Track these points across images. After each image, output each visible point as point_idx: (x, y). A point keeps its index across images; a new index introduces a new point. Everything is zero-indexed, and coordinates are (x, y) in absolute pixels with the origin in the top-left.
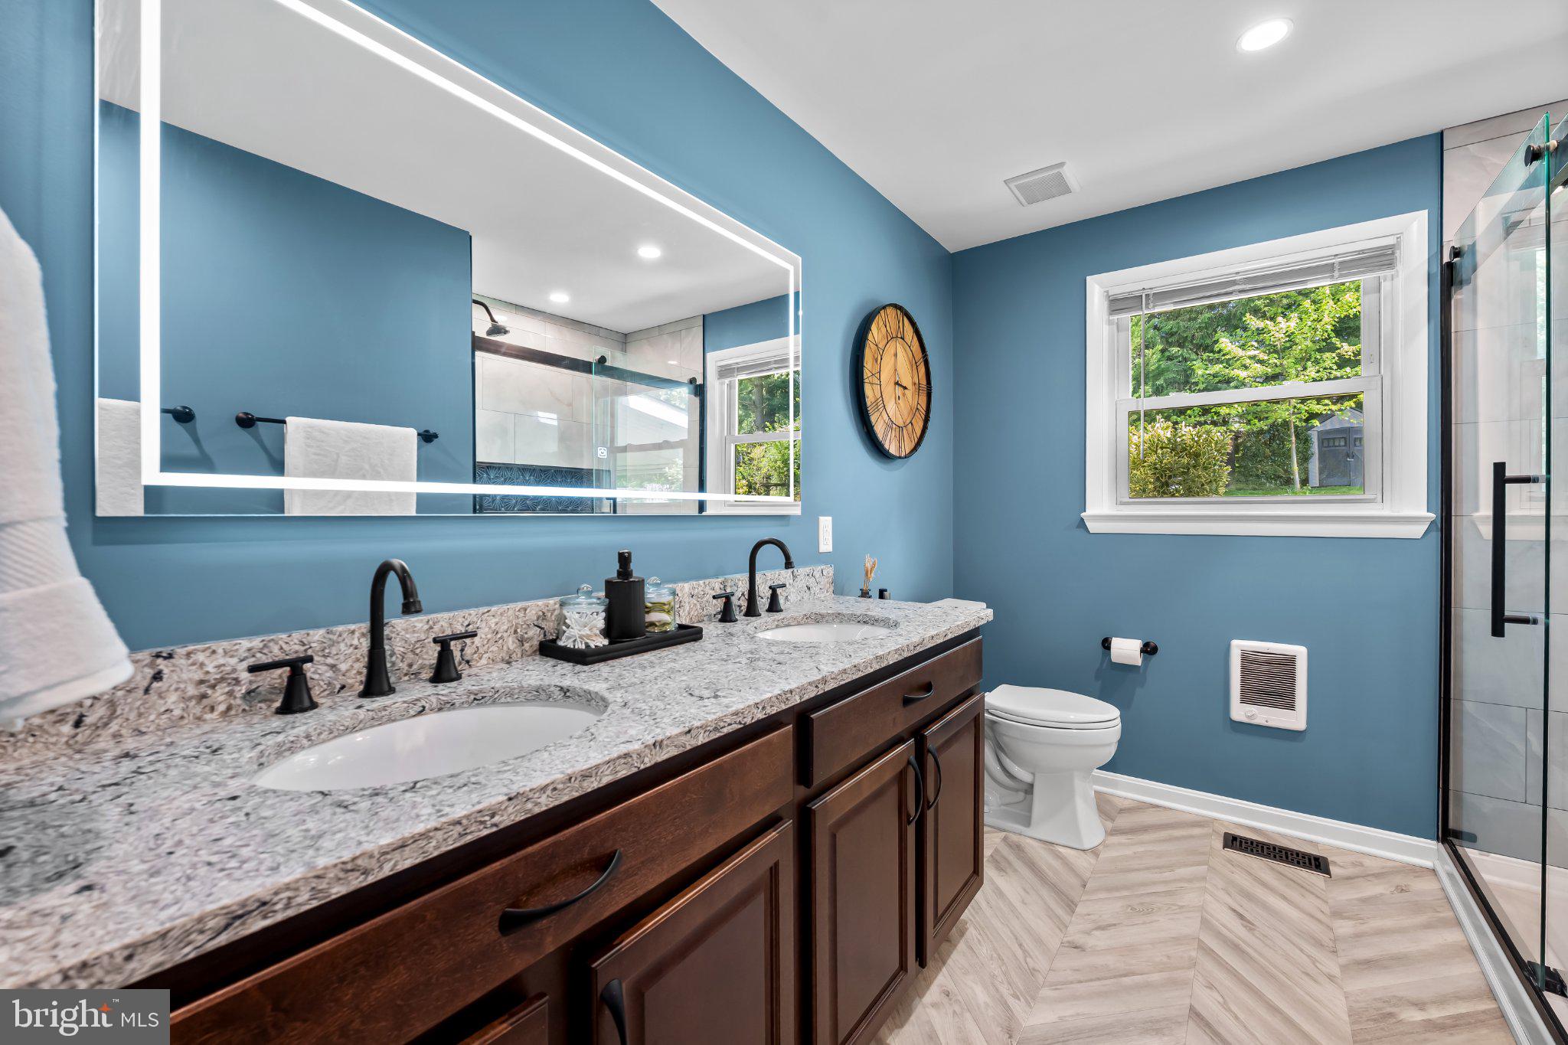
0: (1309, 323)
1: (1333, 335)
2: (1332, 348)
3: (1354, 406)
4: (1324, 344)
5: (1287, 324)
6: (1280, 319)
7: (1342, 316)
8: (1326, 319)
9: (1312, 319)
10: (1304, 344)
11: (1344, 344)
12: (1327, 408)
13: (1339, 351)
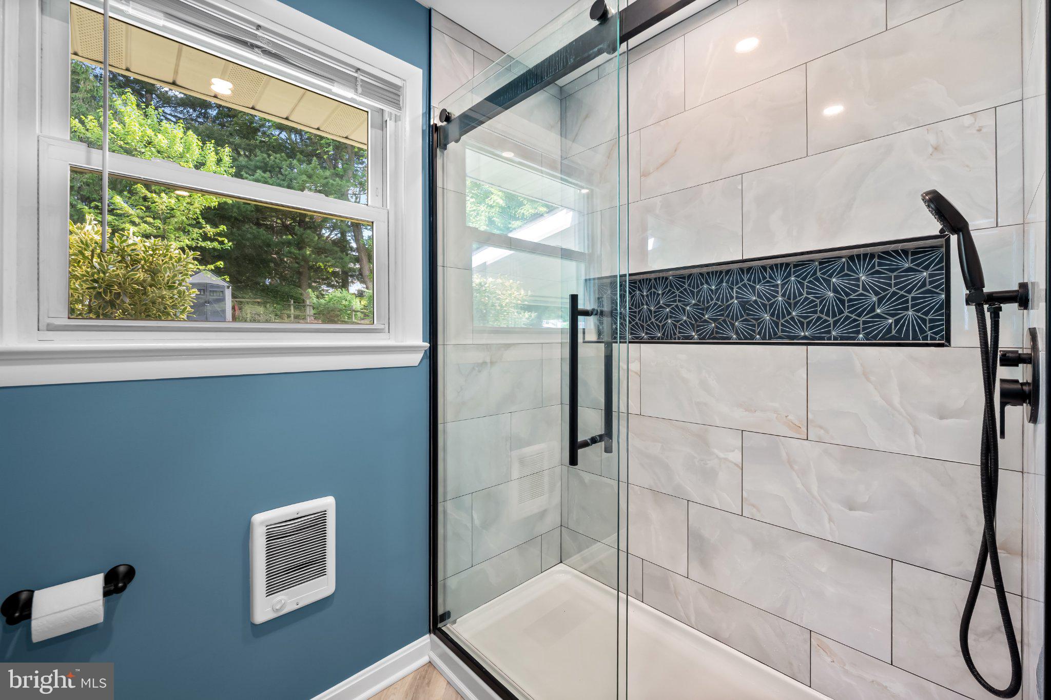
0: (185, 204)
1: (200, 217)
2: (198, 225)
3: (213, 268)
4: (195, 222)
5: (169, 200)
6: (163, 195)
7: (207, 206)
8: (196, 205)
9: (186, 201)
10: (180, 218)
11: (208, 225)
12: (197, 267)
13: (204, 229)
